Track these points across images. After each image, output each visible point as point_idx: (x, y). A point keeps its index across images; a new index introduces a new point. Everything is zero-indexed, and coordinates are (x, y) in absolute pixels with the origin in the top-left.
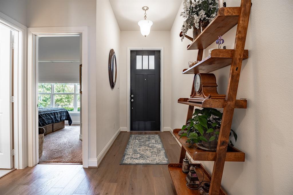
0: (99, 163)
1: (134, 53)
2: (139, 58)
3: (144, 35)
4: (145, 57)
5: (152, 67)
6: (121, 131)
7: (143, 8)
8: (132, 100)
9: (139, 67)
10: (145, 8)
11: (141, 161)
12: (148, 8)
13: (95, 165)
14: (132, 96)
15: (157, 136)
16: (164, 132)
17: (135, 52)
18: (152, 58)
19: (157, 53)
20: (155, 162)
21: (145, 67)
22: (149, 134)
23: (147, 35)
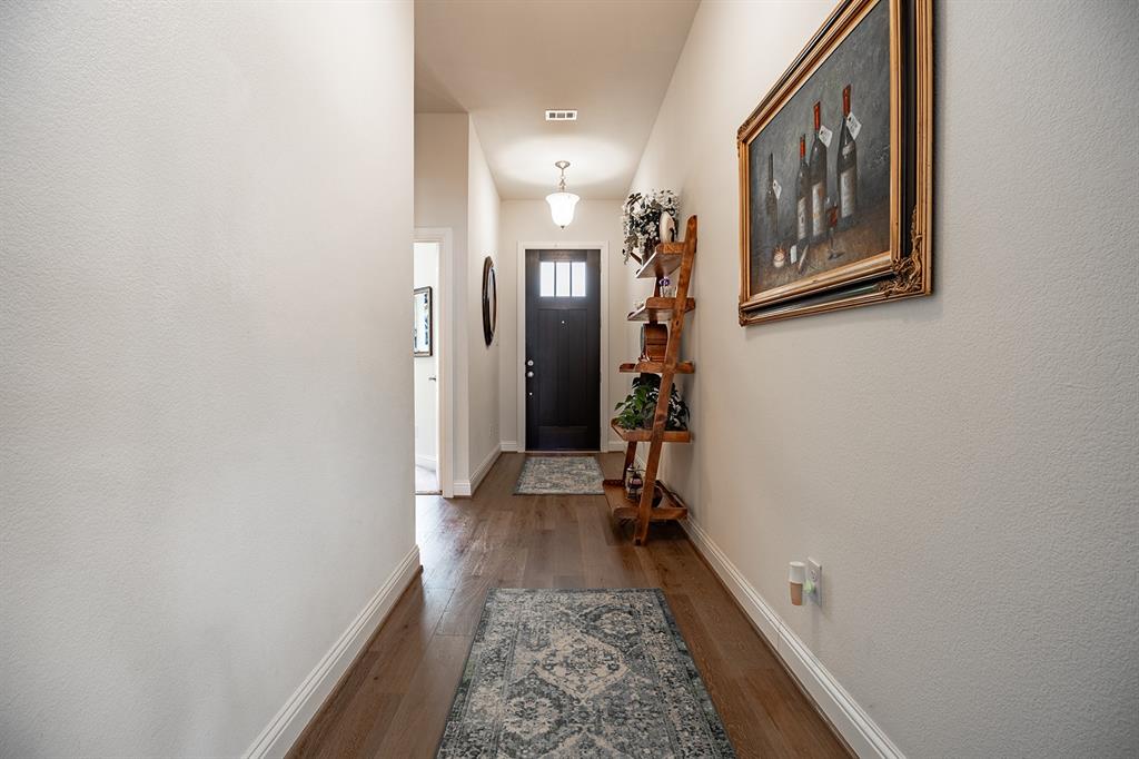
0: (476, 486)
1: (534, 257)
2: (546, 268)
3: (560, 224)
4: (563, 266)
5: (580, 291)
6: (503, 450)
7: (557, 165)
8: (531, 374)
9: (546, 291)
10: (563, 165)
11: (554, 491)
12: (568, 165)
13: (468, 492)
14: (531, 363)
15: (591, 460)
16: (610, 452)
17: (538, 253)
18: (580, 268)
19: (591, 257)
20: (582, 492)
21: (563, 292)
22: (572, 455)
23: (566, 224)
